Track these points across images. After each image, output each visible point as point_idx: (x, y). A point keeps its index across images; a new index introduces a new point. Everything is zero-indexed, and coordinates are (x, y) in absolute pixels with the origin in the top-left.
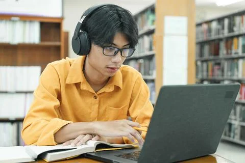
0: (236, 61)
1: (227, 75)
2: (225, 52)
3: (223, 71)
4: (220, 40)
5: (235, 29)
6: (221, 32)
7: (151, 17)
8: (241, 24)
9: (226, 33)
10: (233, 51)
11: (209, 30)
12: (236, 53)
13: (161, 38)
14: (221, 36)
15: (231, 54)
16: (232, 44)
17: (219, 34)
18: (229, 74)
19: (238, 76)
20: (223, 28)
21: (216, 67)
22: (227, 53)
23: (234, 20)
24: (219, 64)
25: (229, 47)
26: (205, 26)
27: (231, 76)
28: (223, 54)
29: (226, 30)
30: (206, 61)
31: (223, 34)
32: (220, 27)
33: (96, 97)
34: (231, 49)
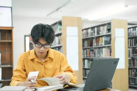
0: (101, 49)
1: (97, 56)
2: (96, 44)
3: (95, 54)
4: (93, 38)
5: (100, 33)
6: (93, 34)
7: (59, 27)
8: (103, 30)
9: (96, 35)
10: (100, 44)
11: (87, 33)
12: (101, 45)
13: (65, 37)
14: (93, 36)
15: (99, 45)
16: (99, 40)
17: (92, 35)
18: (98, 55)
19: (102, 56)
20: (94, 32)
21: (91, 52)
22: (97, 45)
23: (99, 28)
24: (93, 50)
25: (97, 42)
26: (85, 31)
27: (99, 56)
28: (95, 46)
29: (96, 34)
30: (86, 49)
31: (94, 35)
32: (92, 31)
33: (42, 64)
34: (99, 43)
